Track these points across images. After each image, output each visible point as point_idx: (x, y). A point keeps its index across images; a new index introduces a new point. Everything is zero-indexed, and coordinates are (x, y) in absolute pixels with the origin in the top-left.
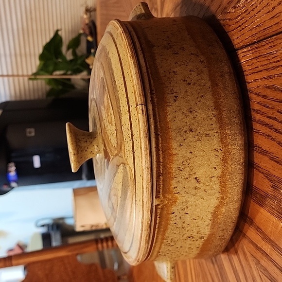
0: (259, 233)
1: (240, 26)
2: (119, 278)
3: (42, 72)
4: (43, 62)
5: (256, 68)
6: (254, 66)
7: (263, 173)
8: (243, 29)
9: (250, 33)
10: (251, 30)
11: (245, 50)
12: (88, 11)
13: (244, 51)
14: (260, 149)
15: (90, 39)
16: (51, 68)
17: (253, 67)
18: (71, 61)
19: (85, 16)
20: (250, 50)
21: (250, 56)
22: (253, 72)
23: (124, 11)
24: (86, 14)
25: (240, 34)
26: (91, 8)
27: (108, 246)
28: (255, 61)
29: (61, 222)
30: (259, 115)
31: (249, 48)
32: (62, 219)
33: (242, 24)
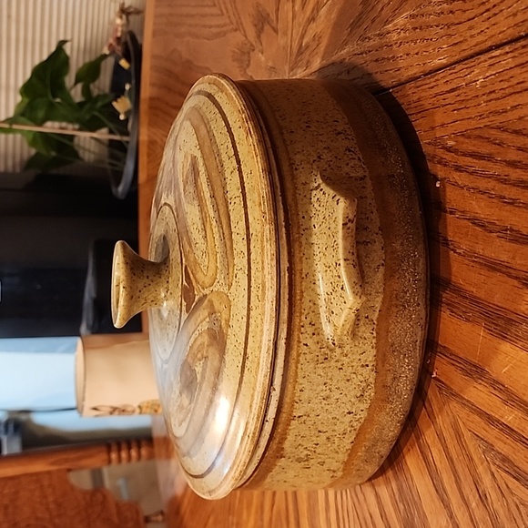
0: (497, 393)
1: (488, 10)
2: (147, 520)
3: (23, 119)
4: (27, 100)
5: (518, 83)
6: (514, 81)
7: (516, 278)
8: (495, 14)
9: (511, 21)
10: (515, 15)
11: (497, 53)
12: (124, 12)
13: (493, 54)
14: (514, 233)
15: (124, 63)
16: (41, 114)
17: (510, 84)
18: (81, 104)
19: (118, 21)
20: (507, 53)
21: (507, 63)
22: (512, 91)
23: (215, 5)
24: (121, 17)
25: (486, 24)
26: (130, 7)
27: (129, 458)
28: (517, 71)
29: (23, 417)
30: (518, 170)
31: (507, 48)
32: (27, 412)
33: (494, 6)
